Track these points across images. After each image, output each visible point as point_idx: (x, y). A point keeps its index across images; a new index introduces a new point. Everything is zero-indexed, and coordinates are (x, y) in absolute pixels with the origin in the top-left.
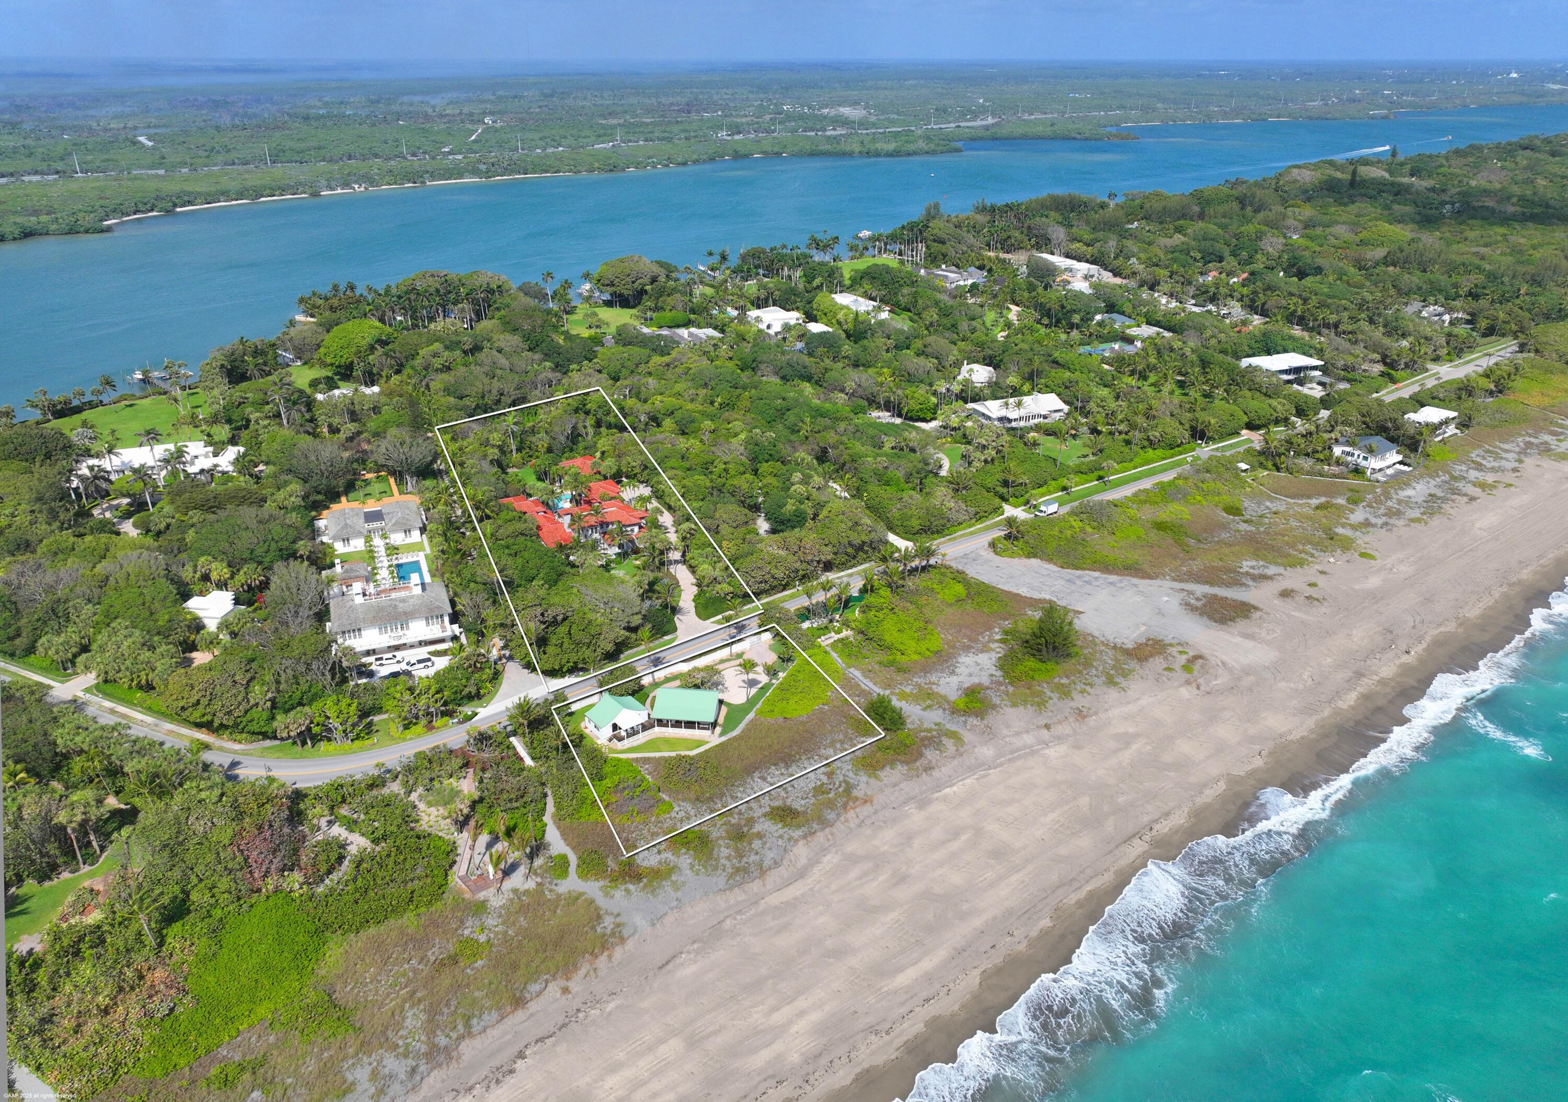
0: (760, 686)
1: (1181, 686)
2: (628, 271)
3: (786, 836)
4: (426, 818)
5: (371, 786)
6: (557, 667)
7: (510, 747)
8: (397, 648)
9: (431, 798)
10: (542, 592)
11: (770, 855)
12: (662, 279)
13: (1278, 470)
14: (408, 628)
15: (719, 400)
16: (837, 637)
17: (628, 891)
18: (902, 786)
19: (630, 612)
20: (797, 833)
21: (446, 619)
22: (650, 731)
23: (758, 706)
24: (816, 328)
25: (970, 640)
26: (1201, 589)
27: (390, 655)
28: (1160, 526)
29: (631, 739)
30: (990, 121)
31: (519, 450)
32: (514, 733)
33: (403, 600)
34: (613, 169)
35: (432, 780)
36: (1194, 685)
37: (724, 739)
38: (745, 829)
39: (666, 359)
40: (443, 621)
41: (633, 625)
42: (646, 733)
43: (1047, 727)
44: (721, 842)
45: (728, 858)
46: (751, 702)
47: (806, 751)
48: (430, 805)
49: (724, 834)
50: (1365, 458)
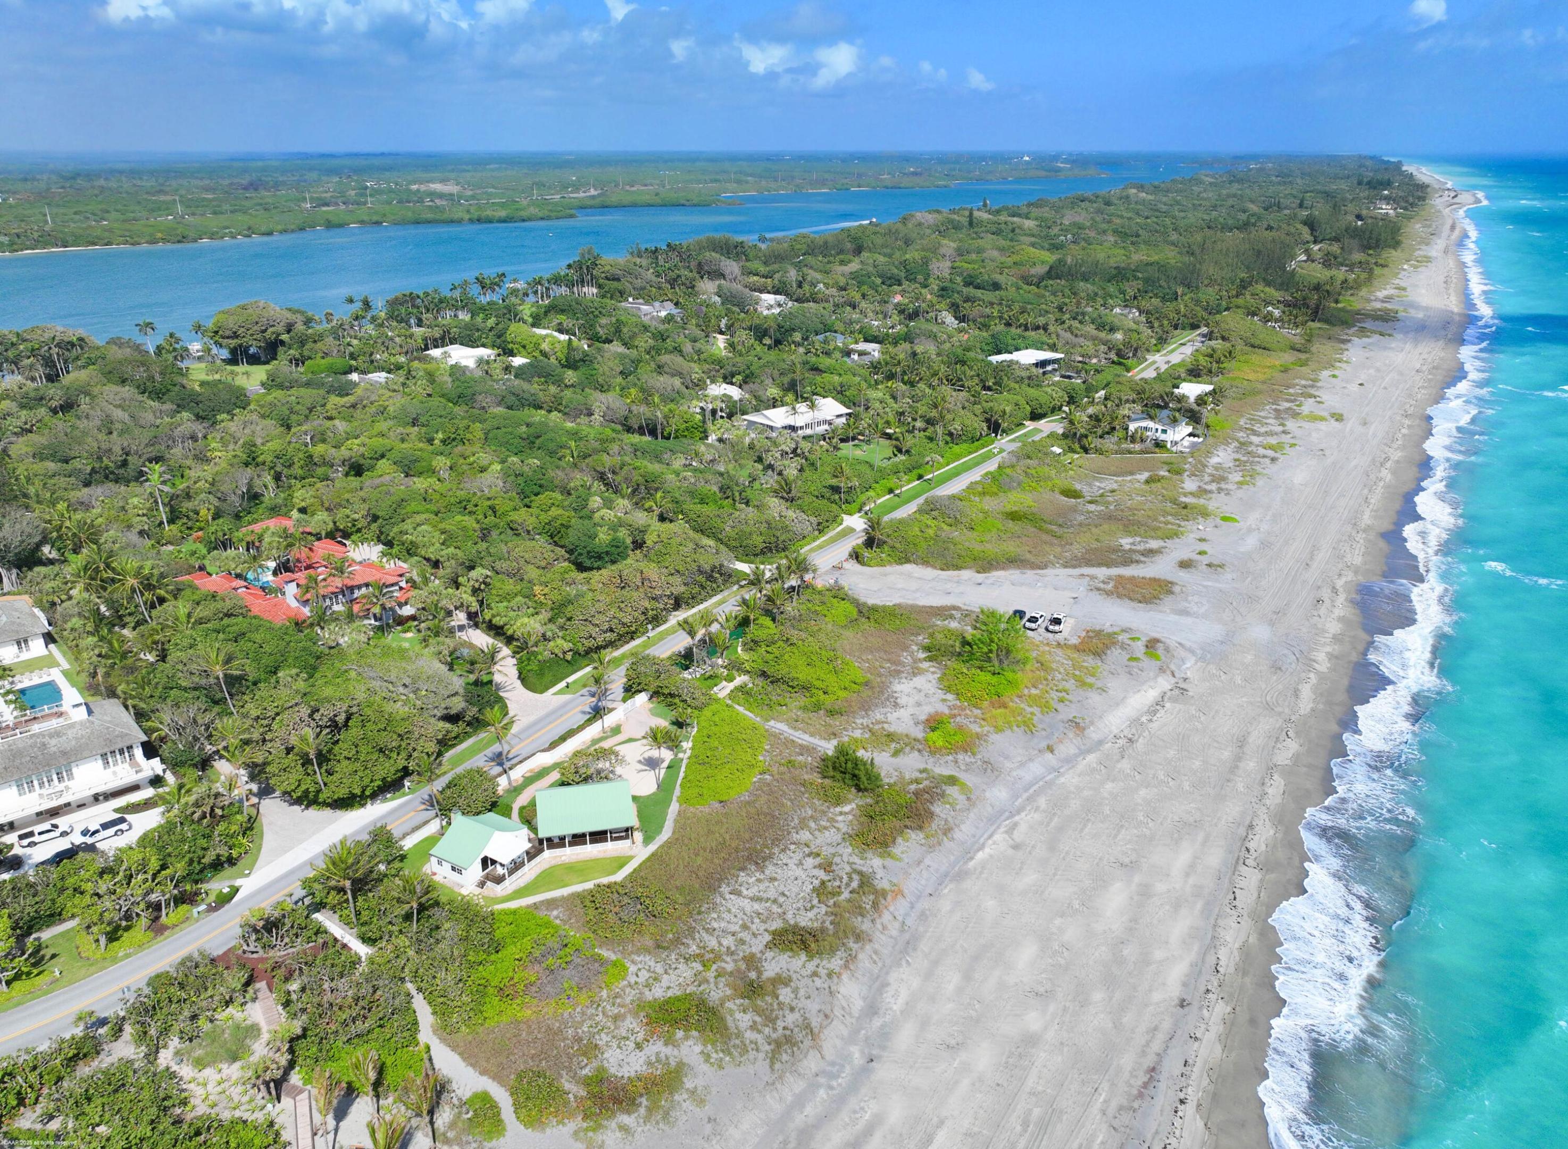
0: (665, 764)
1: (1156, 677)
2: (255, 319)
3: (823, 972)
4: (199, 1091)
5: (73, 1061)
6: (357, 791)
7: (320, 931)
8: (54, 812)
9: (199, 1052)
10: (301, 685)
11: (812, 1007)
12: (300, 327)
13: (1086, 451)
14: (71, 776)
15: (440, 436)
16: (731, 686)
17: (624, 1128)
18: (927, 861)
19: (447, 693)
20: (836, 963)
21: (138, 752)
22: (538, 859)
23: (677, 792)
24: (518, 361)
25: (894, 663)
26: (1102, 572)
27: (46, 826)
28: (1013, 516)
29: (514, 877)
30: (593, 192)
31: (171, 521)
32: (319, 906)
33: (57, 734)
34: (183, 239)
35: (194, 1017)
36: (1168, 672)
37: (652, 847)
38: (753, 975)
39: (350, 399)
40: (132, 757)
41: (453, 712)
42: (533, 862)
43: (1050, 749)
44: (729, 1005)
45: (754, 1027)
46: (665, 787)
47: (776, 841)
48: (200, 1064)
49: (729, 992)
50: (1164, 431)
